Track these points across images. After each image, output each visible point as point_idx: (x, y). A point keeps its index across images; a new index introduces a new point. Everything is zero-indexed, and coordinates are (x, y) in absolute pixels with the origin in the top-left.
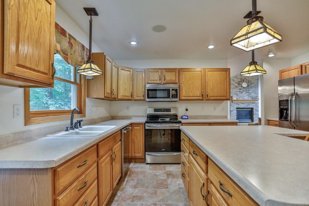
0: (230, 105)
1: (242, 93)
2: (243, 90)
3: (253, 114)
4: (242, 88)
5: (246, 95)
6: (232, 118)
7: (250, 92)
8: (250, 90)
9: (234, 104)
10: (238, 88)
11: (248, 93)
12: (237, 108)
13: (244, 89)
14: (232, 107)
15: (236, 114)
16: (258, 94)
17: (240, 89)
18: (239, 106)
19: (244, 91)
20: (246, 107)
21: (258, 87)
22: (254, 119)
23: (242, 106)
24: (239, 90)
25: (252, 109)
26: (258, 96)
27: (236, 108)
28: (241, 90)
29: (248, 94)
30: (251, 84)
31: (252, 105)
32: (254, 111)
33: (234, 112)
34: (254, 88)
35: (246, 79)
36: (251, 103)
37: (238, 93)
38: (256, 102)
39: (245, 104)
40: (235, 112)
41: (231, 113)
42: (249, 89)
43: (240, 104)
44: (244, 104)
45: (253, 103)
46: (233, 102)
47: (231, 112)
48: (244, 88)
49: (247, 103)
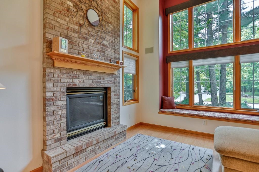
0: (44, 76)
1: (86, 39)
2: (87, 32)
3: (110, 105)
4: (87, 24)
5: (95, 49)
6: (52, 127)
8: (103, 39)
9: (58, 71)
10: (75, 19)
11: (99, 44)
12: (69, 89)
13: (90, 29)
14: (49, 85)
15: (64, 112)
16: (119, 54)
17: (81, 25)
18: (76, 81)
19: (91, 35)
20: (95, 85)
21: (119, 36)
23: (86, 81)
24: (77, 27)
26: (119, 59)
27: (65, 90)
28: (83, 30)
29: (99, 47)
30: (108, 23)
31: (108, 79)
32: (112, 95)
33: (60, 103)
34: (112, 36)
36: (107, 76)
37: (73, 35)
38: (117, 72)
39: (92, 77)
40: (63, 102)
41: (48, 109)
42: (103, 35)
43: (78, 73)
44: (90, 74)
45: (109, 75)
46: (56, 65)
47: (45, 105)
48: (91, 25)
49: (97, 72)
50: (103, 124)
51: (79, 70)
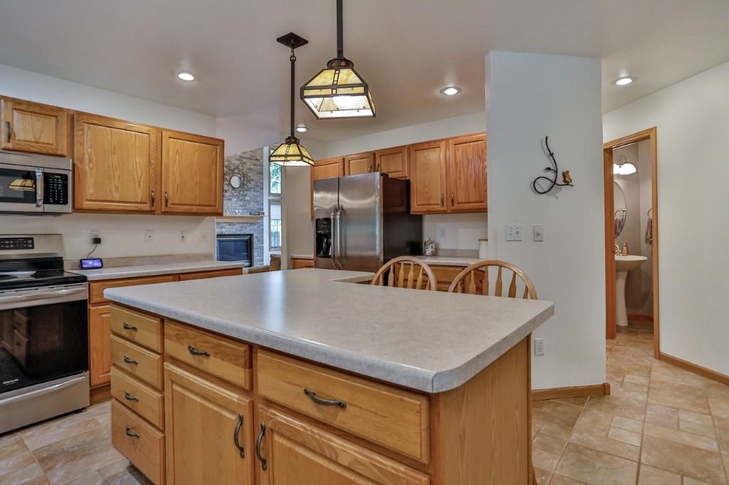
1: (230, 200)
2: (230, 194)
3: (253, 249)
4: (230, 189)
5: (238, 205)
7: (247, 198)
8: (245, 195)
11: (242, 200)
12: (218, 236)
13: (233, 191)
16: (263, 204)
17: (226, 191)
18: (223, 230)
19: (233, 196)
20: (238, 233)
21: (262, 189)
22: (255, 258)
23: (230, 230)
25: (251, 235)
26: (262, 209)
27: (216, 236)
29: (242, 203)
30: (250, 181)
31: (250, 228)
32: (255, 240)
34: (254, 191)
35: (237, 168)
36: (248, 225)
38: (259, 221)
39: (235, 227)
42: (245, 193)
43: (225, 225)
44: (234, 225)
45: (251, 224)
48: (233, 188)
49: (240, 223)
50: (247, 264)
51: (225, 223)
